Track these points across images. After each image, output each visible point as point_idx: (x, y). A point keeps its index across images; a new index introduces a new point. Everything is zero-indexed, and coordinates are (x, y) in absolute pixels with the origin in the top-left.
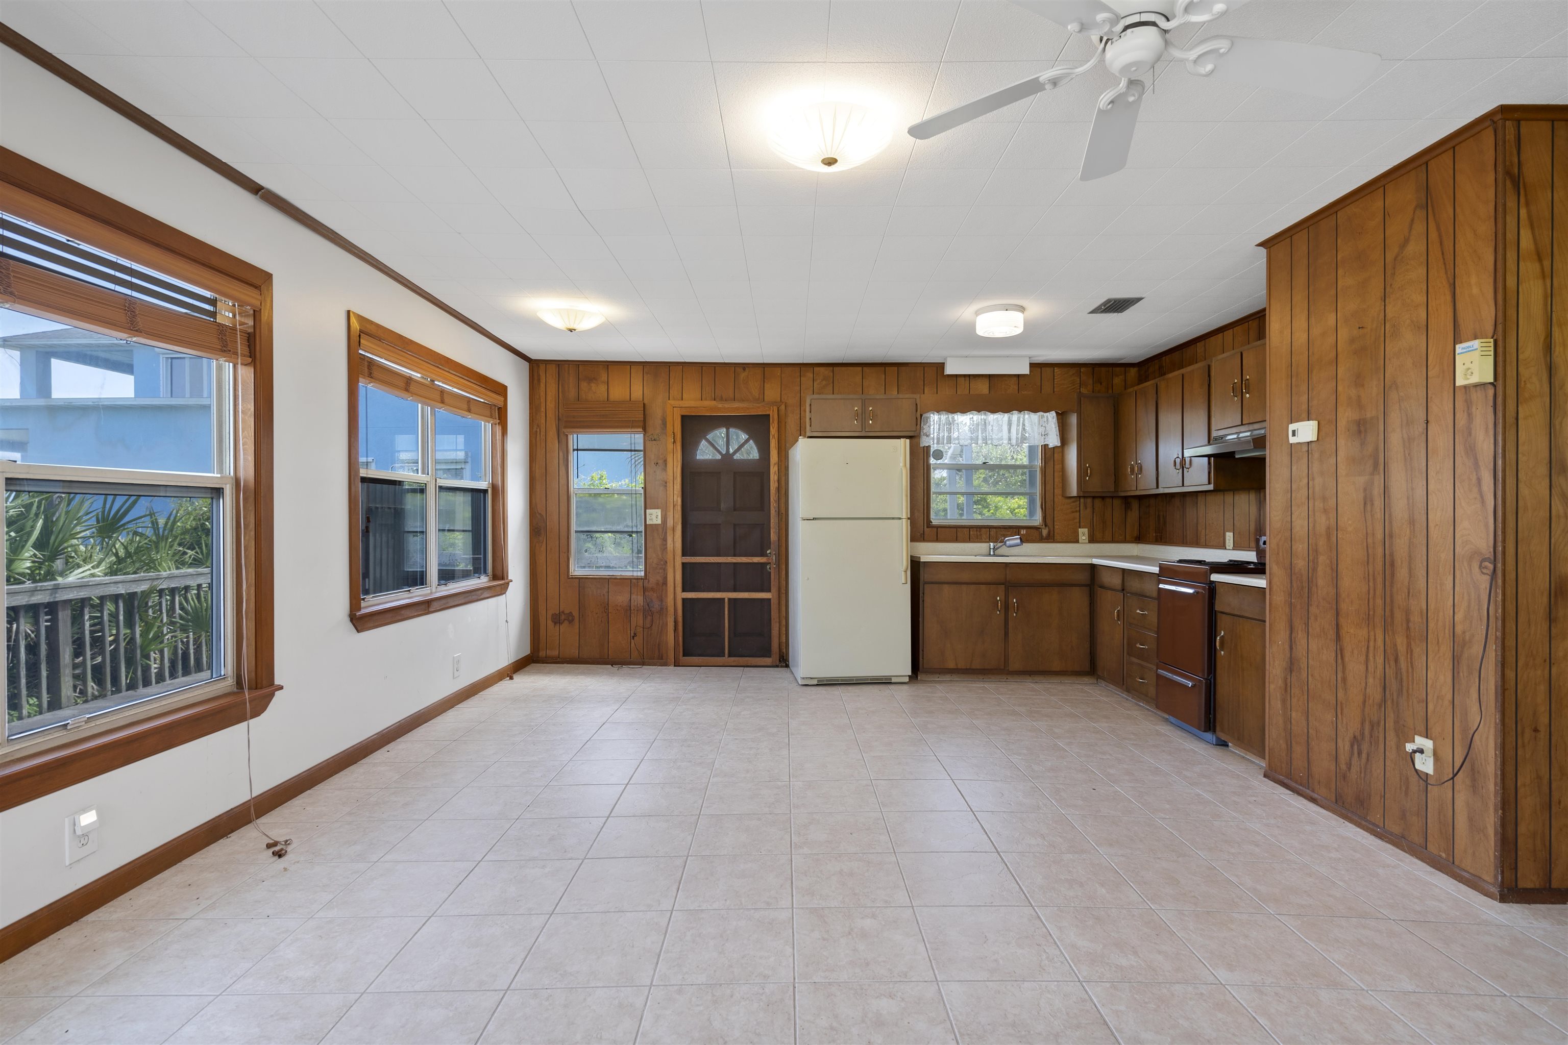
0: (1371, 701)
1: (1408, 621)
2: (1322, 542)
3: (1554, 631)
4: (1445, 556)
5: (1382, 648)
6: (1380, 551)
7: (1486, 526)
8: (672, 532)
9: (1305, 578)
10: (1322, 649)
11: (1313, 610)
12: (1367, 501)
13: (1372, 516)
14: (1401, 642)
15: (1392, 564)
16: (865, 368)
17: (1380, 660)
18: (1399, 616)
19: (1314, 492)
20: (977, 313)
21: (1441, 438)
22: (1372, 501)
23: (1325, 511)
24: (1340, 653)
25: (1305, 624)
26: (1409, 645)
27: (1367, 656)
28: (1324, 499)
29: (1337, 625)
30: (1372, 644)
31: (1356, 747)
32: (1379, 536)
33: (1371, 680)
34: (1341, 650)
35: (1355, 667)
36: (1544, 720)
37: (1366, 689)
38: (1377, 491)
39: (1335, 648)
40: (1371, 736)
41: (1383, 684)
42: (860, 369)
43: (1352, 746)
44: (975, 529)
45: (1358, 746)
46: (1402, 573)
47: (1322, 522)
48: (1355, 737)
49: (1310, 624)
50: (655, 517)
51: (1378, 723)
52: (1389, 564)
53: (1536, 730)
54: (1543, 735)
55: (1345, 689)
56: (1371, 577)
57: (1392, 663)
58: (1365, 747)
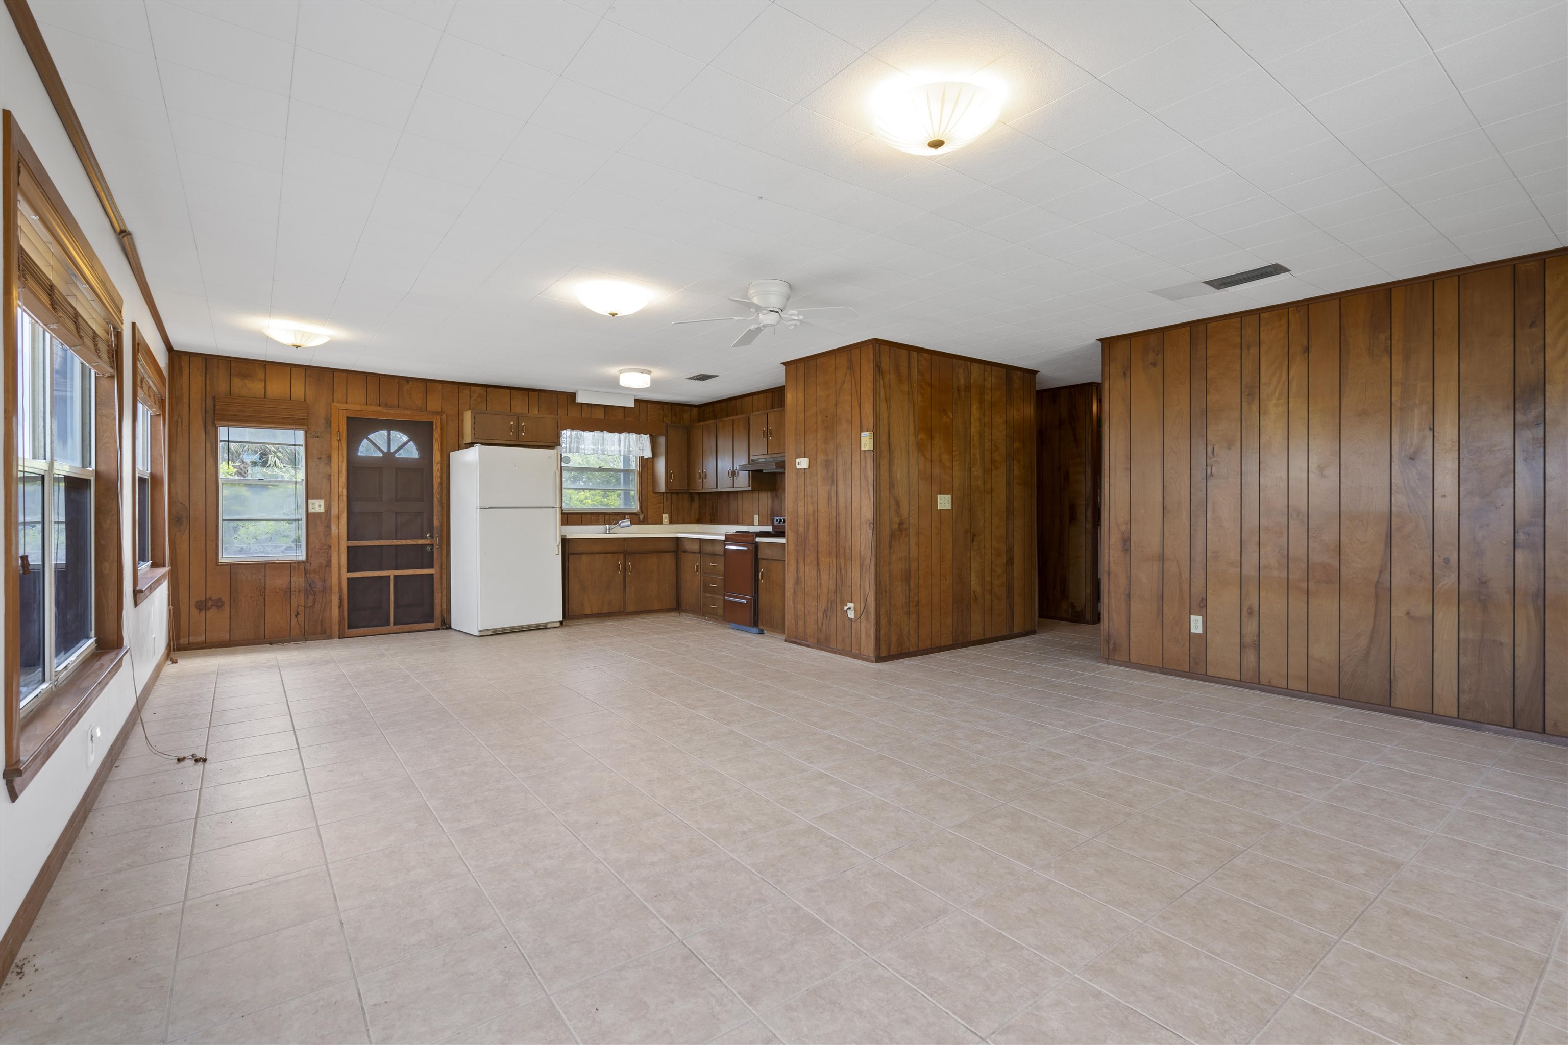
1: (845, 552)
2: (811, 518)
3: (891, 551)
4: (858, 522)
5: (835, 566)
6: (834, 521)
7: (871, 509)
8: (336, 519)
9: (803, 536)
10: (811, 570)
11: (807, 549)
12: (829, 498)
13: (832, 505)
15: (839, 527)
16: (512, 391)
17: (835, 571)
19: (807, 494)
20: (621, 372)
21: (856, 472)
22: (831, 498)
23: (812, 503)
25: (804, 560)
26: (846, 563)
27: (830, 571)
28: (812, 497)
29: (818, 558)
30: (831, 564)
31: (825, 614)
32: (834, 514)
33: (831, 579)
34: (819, 570)
35: (824, 577)
36: (888, 587)
37: (829, 585)
38: (833, 494)
39: (817, 569)
40: (831, 608)
41: (836, 581)
42: (508, 391)
43: (823, 615)
44: (595, 515)
46: (843, 532)
47: (811, 508)
48: (825, 610)
49: (806, 559)
50: (318, 506)
51: (834, 601)
52: (837, 527)
53: (886, 592)
54: (888, 594)
55: (821, 589)
56: (831, 534)
57: (839, 572)
58: (829, 613)
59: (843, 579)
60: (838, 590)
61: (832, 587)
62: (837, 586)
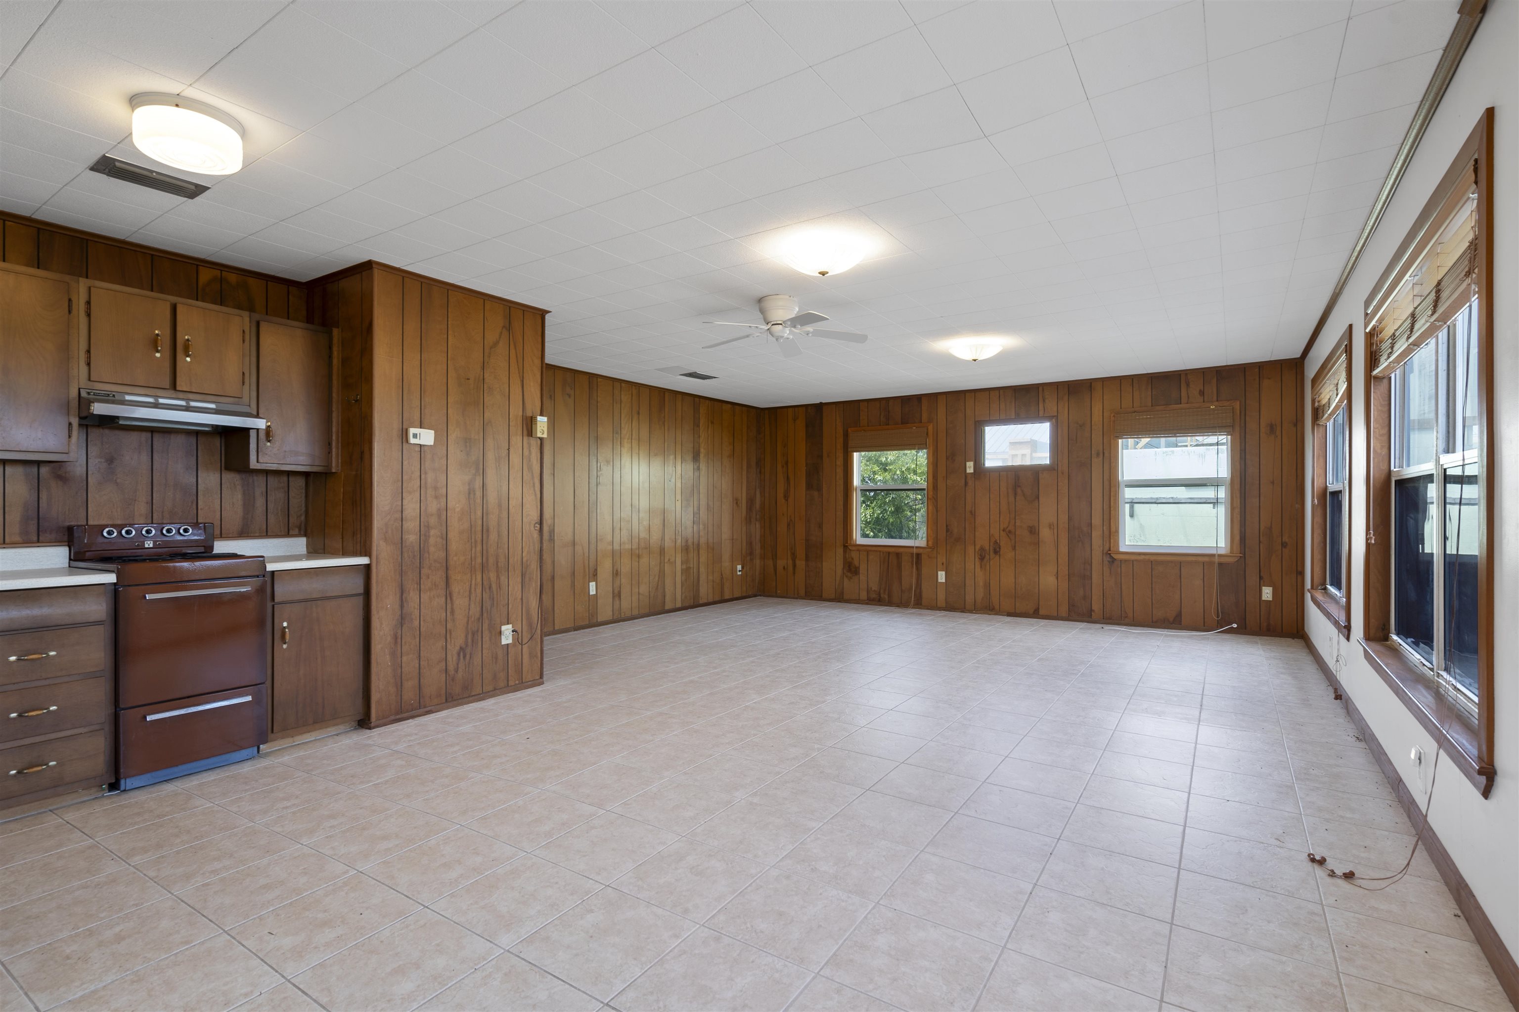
0: (473, 619)
1: (497, 562)
2: (433, 520)
4: (518, 523)
5: (481, 583)
6: (480, 522)
9: (416, 550)
10: (434, 597)
11: (425, 571)
12: (471, 492)
13: (474, 501)
14: (493, 575)
15: (488, 531)
17: (479, 590)
18: (491, 560)
22: (474, 491)
23: (436, 498)
24: (449, 596)
25: (417, 584)
26: (498, 577)
27: (470, 591)
28: (435, 488)
29: (447, 577)
30: (473, 582)
31: (462, 654)
32: (479, 513)
33: (472, 606)
34: (450, 594)
35: (460, 602)
37: (469, 613)
38: (478, 483)
39: (445, 593)
40: (473, 641)
41: (481, 605)
43: (459, 654)
45: (463, 652)
46: (493, 536)
48: (461, 648)
49: (422, 583)
51: (478, 631)
52: (485, 530)
55: (453, 620)
56: (473, 540)
57: (488, 590)
58: (468, 651)
59: (493, 599)
60: (485, 615)
61: (475, 610)
62: (484, 608)
